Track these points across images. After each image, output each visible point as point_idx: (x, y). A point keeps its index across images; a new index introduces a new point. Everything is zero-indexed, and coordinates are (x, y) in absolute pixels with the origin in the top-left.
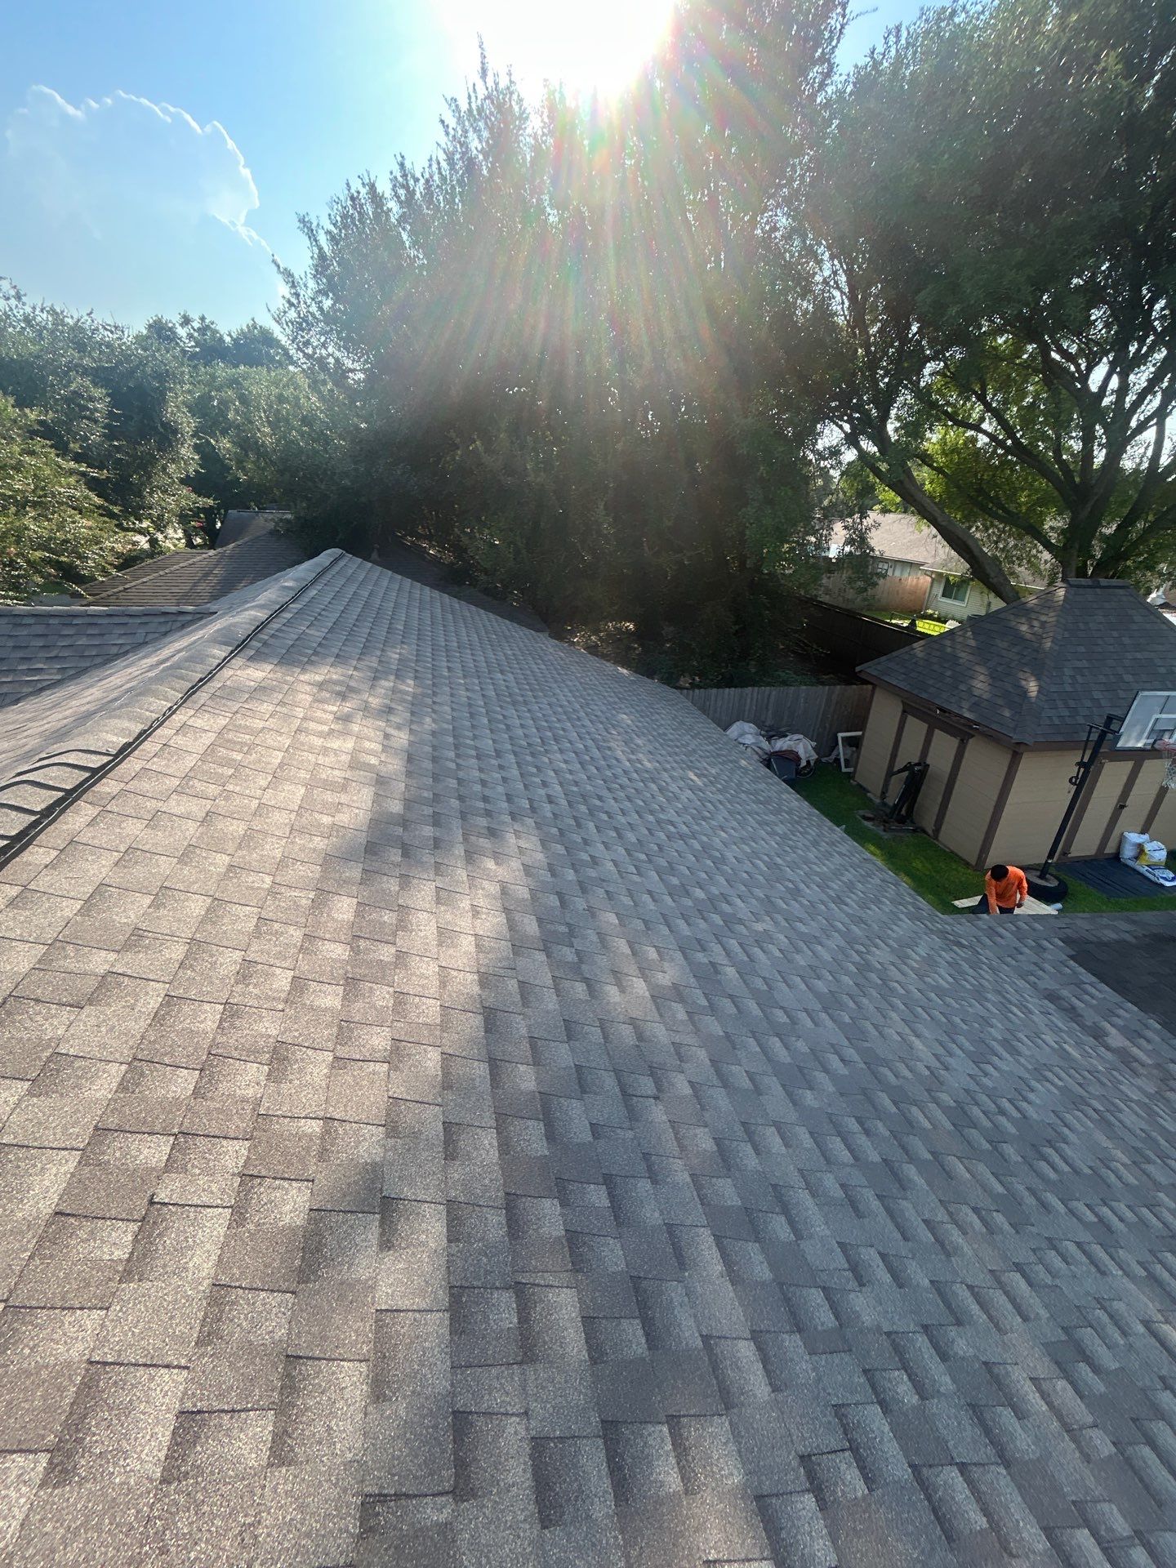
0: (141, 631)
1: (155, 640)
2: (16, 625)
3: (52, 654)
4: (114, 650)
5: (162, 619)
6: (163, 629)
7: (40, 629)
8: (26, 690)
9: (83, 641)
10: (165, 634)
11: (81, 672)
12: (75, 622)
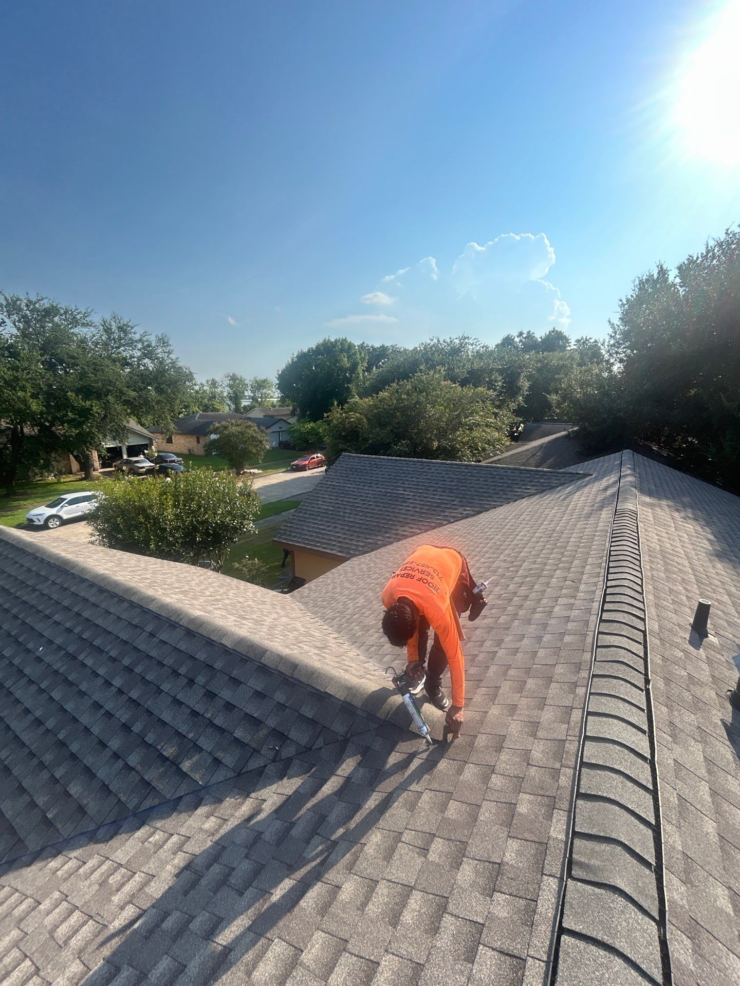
0: (563, 479)
1: (568, 483)
2: (521, 473)
3: (533, 484)
4: (554, 485)
5: (570, 475)
6: (571, 479)
7: (529, 475)
8: (526, 495)
9: (542, 481)
10: (572, 481)
11: (543, 491)
12: (539, 473)
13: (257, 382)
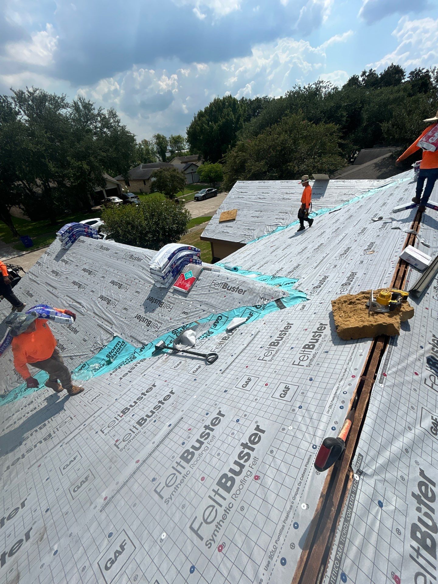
13: (173, 138)
